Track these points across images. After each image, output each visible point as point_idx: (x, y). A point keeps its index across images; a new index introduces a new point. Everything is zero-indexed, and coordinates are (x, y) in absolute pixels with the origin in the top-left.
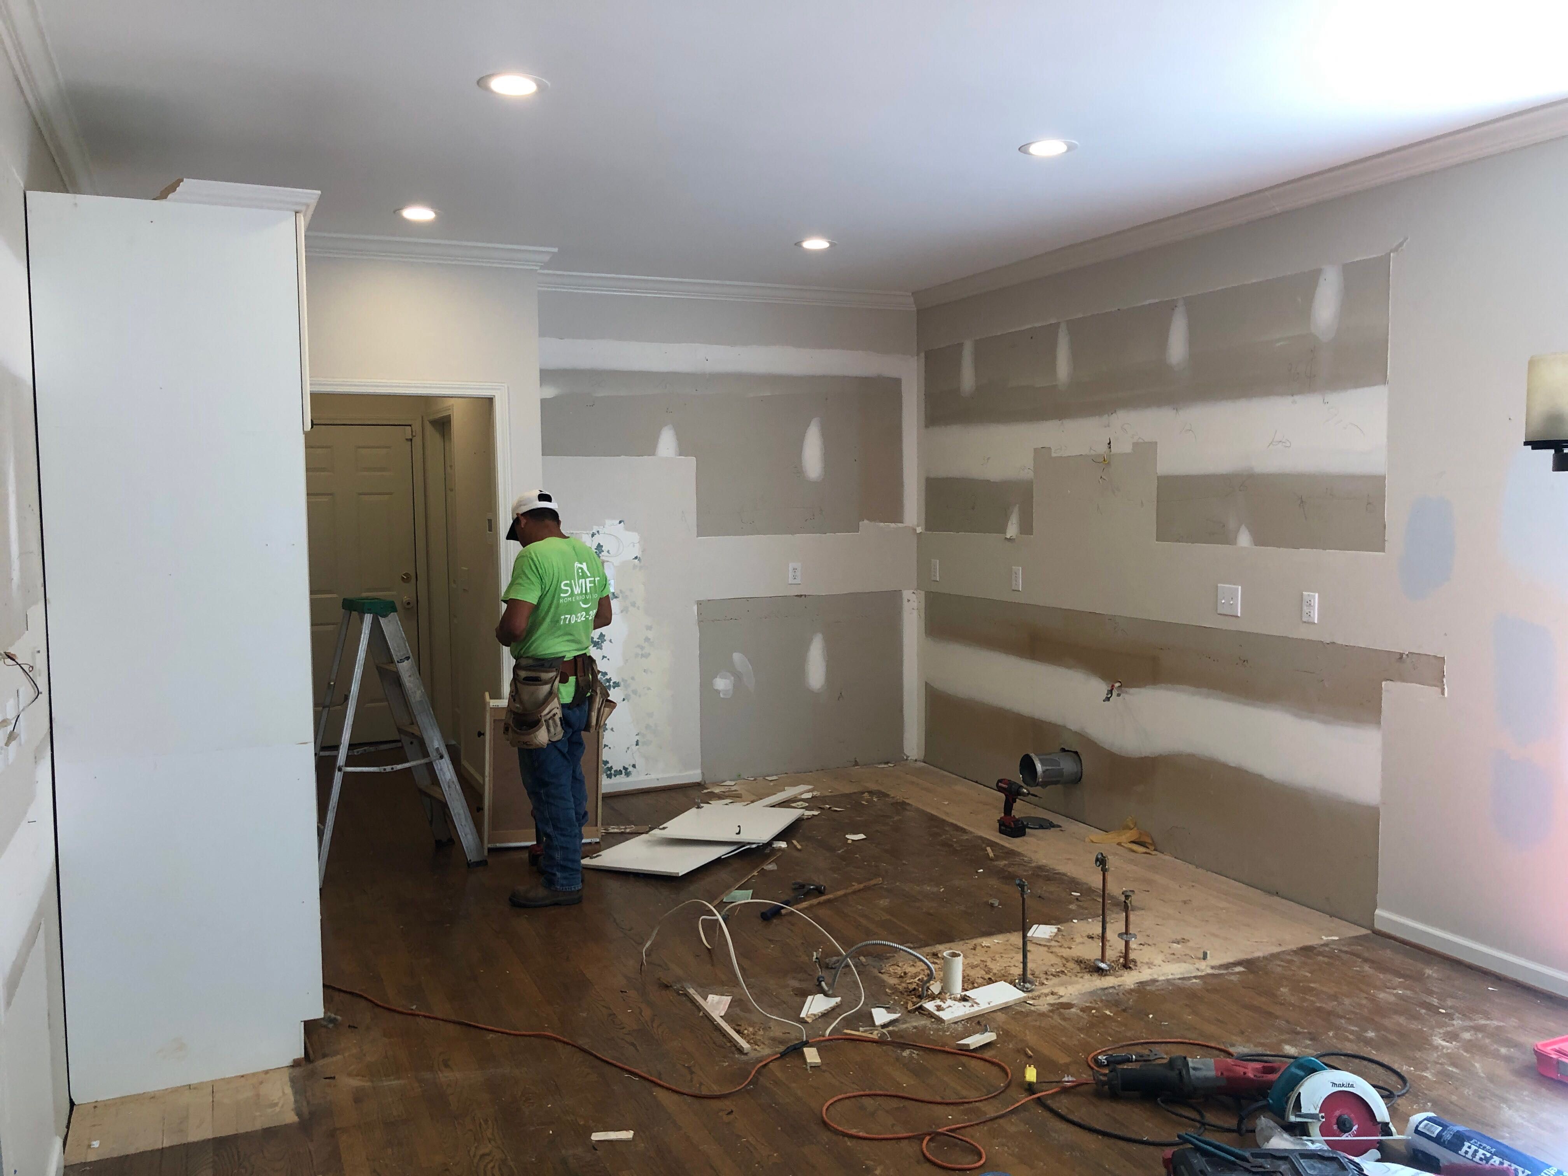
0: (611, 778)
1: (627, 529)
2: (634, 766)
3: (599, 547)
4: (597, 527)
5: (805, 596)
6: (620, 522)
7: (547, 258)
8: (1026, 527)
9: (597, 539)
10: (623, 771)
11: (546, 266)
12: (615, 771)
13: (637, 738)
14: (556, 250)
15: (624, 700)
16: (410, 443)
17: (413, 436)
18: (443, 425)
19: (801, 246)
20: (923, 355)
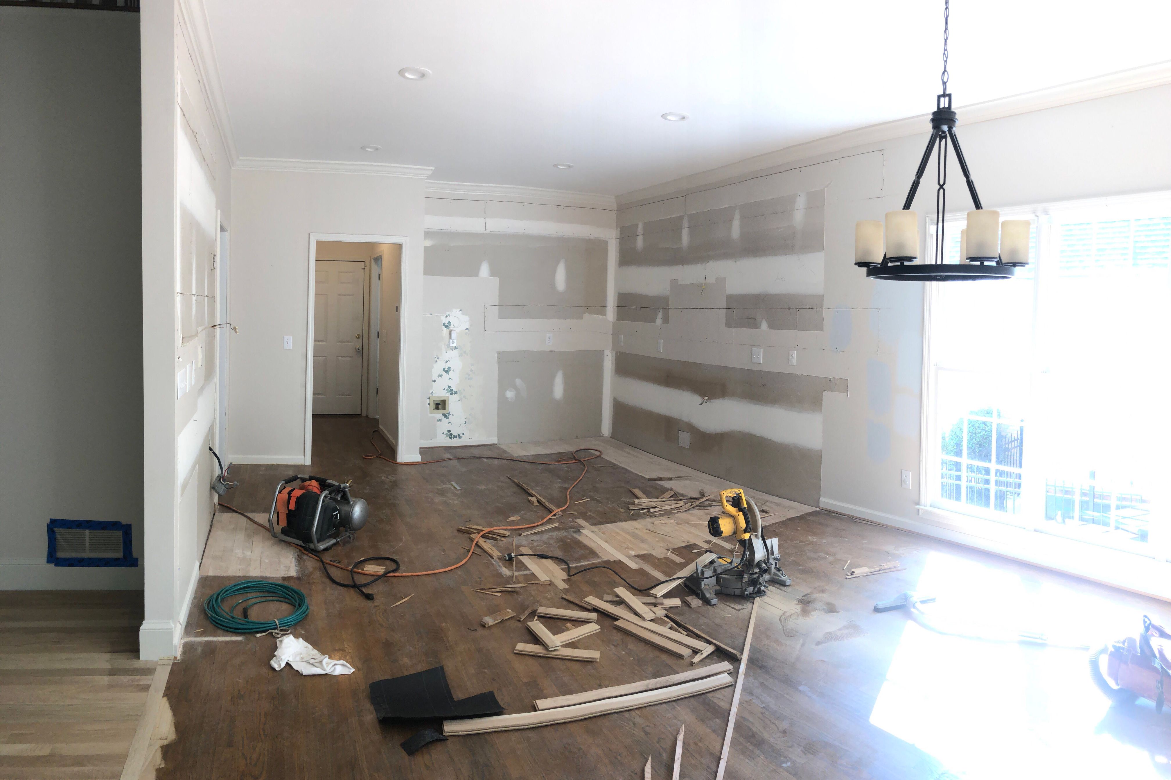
0: (451, 439)
1: (463, 314)
2: (463, 434)
3: (449, 322)
4: (448, 313)
5: (554, 351)
6: (460, 311)
7: (430, 173)
8: (666, 320)
9: (449, 319)
10: (458, 436)
11: (428, 178)
12: (454, 436)
13: (465, 420)
14: (433, 168)
15: (459, 400)
16: (364, 272)
17: (365, 266)
18: (378, 260)
20: (619, 229)
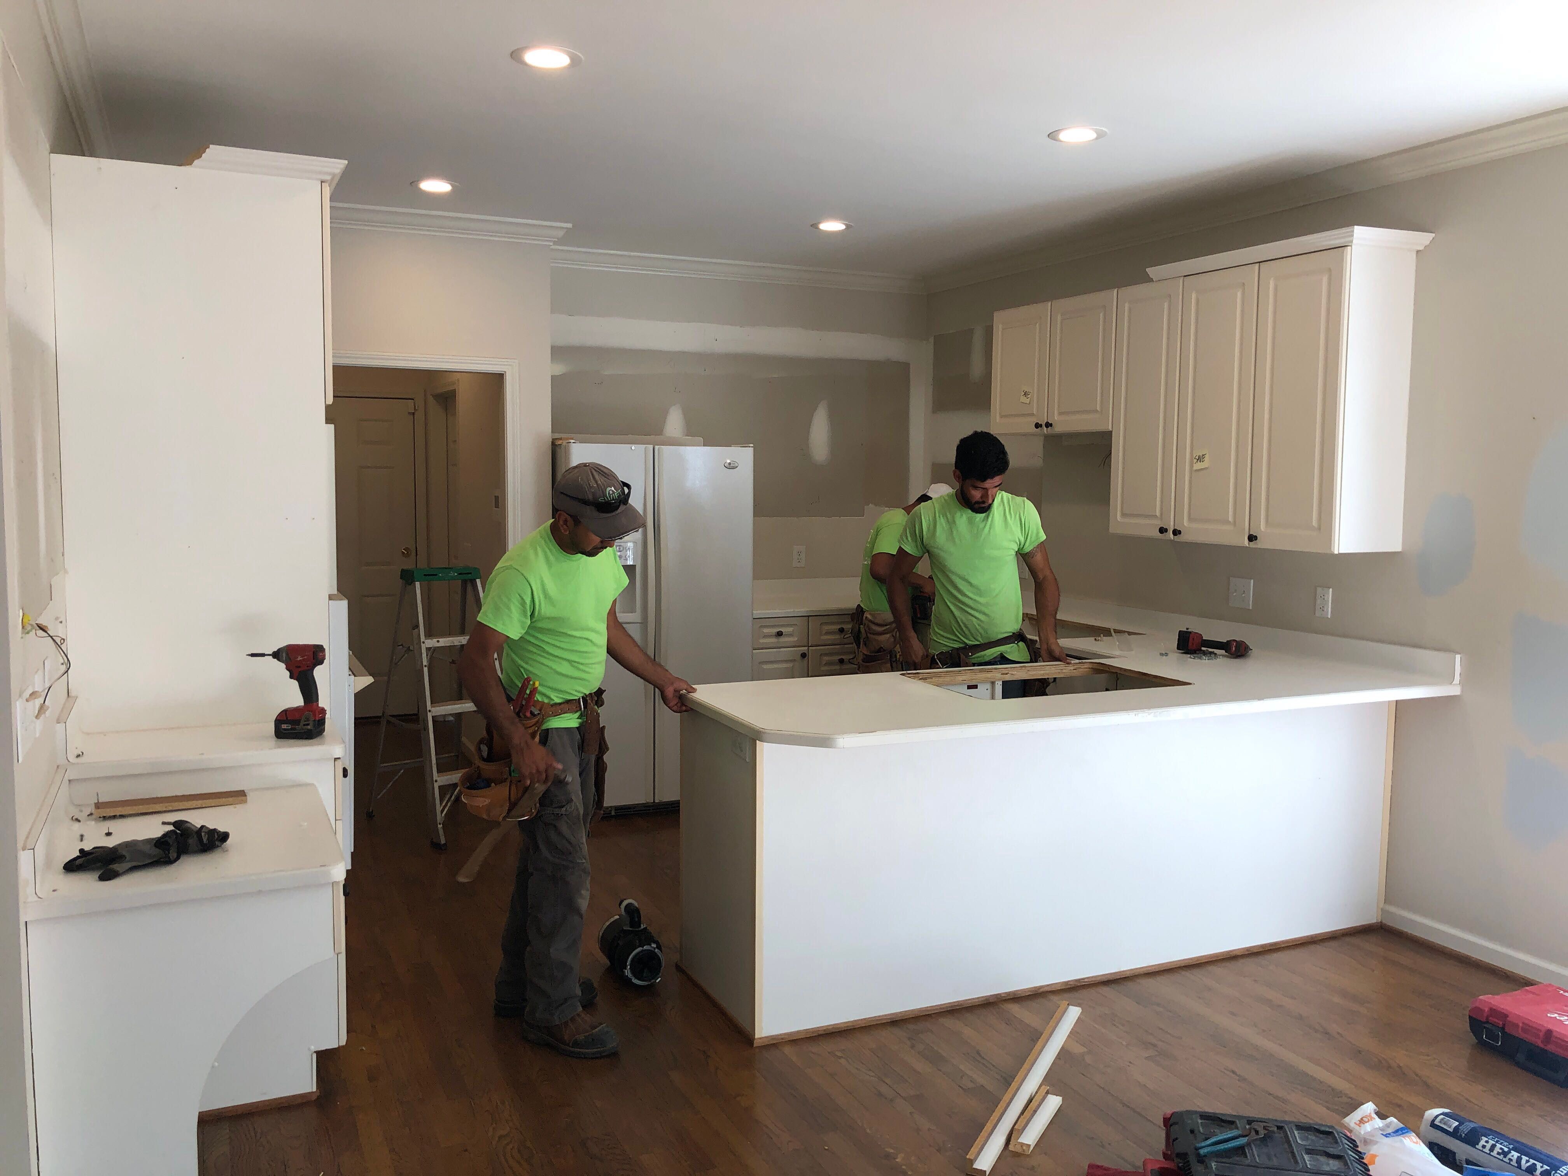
7: (561, 233)
11: (559, 242)
14: (570, 225)
16: (412, 417)
17: (415, 410)
18: (447, 399)
19: (818, 228)
20: (931, 340)
